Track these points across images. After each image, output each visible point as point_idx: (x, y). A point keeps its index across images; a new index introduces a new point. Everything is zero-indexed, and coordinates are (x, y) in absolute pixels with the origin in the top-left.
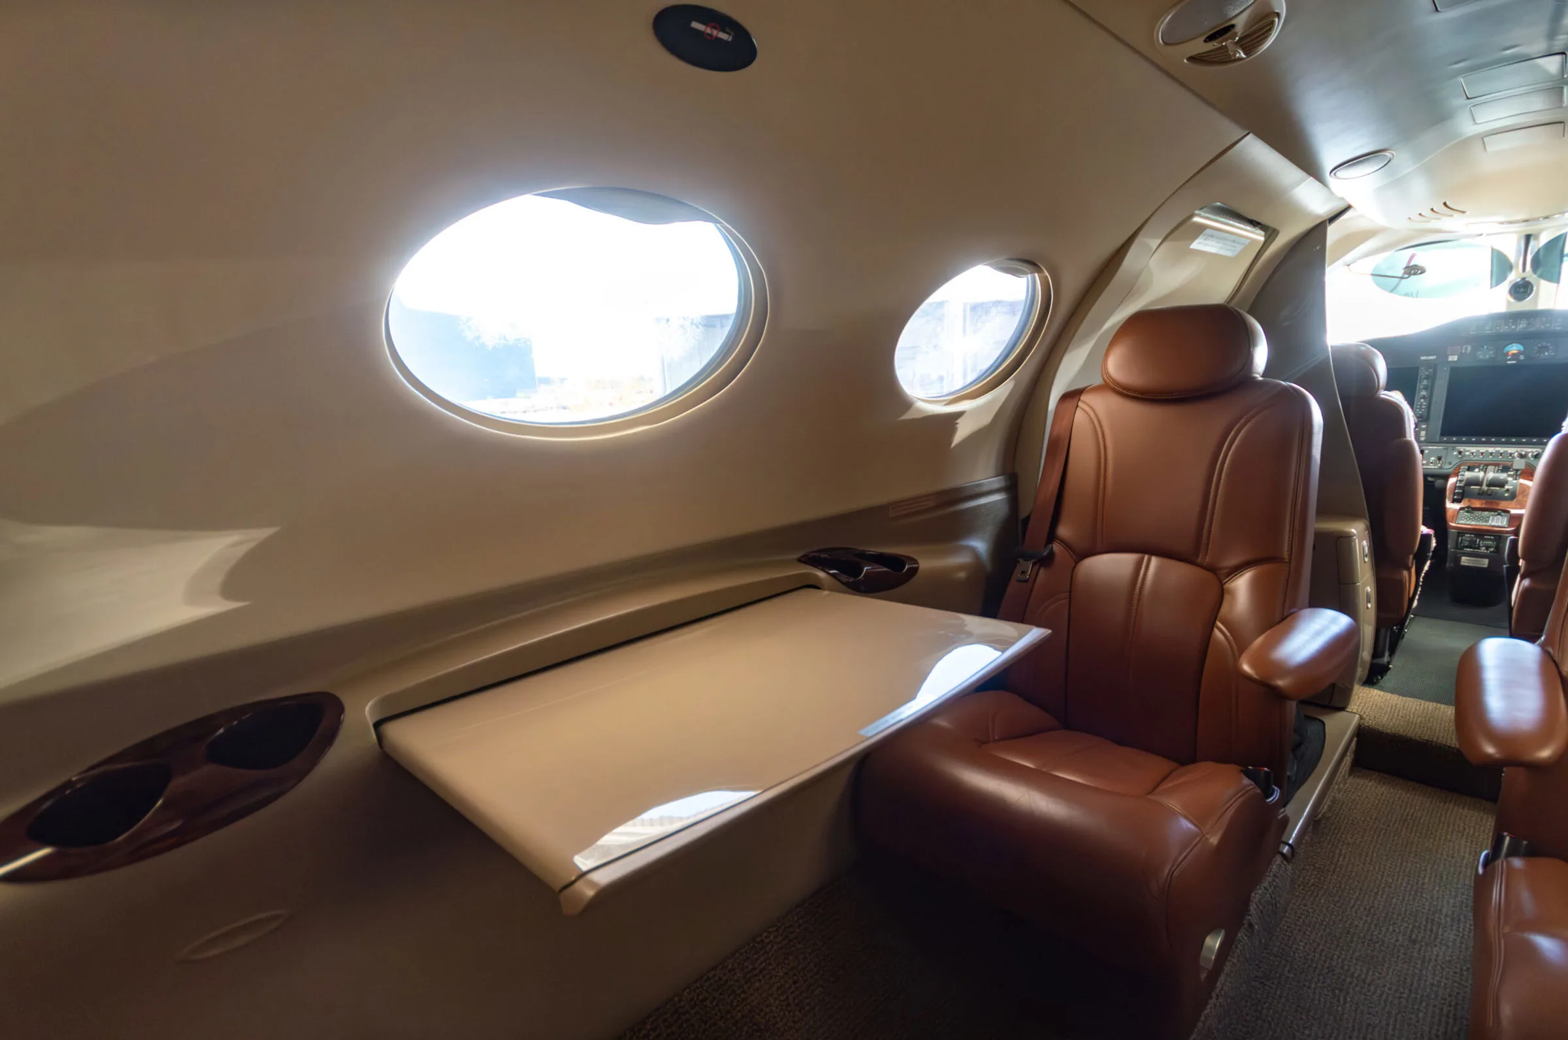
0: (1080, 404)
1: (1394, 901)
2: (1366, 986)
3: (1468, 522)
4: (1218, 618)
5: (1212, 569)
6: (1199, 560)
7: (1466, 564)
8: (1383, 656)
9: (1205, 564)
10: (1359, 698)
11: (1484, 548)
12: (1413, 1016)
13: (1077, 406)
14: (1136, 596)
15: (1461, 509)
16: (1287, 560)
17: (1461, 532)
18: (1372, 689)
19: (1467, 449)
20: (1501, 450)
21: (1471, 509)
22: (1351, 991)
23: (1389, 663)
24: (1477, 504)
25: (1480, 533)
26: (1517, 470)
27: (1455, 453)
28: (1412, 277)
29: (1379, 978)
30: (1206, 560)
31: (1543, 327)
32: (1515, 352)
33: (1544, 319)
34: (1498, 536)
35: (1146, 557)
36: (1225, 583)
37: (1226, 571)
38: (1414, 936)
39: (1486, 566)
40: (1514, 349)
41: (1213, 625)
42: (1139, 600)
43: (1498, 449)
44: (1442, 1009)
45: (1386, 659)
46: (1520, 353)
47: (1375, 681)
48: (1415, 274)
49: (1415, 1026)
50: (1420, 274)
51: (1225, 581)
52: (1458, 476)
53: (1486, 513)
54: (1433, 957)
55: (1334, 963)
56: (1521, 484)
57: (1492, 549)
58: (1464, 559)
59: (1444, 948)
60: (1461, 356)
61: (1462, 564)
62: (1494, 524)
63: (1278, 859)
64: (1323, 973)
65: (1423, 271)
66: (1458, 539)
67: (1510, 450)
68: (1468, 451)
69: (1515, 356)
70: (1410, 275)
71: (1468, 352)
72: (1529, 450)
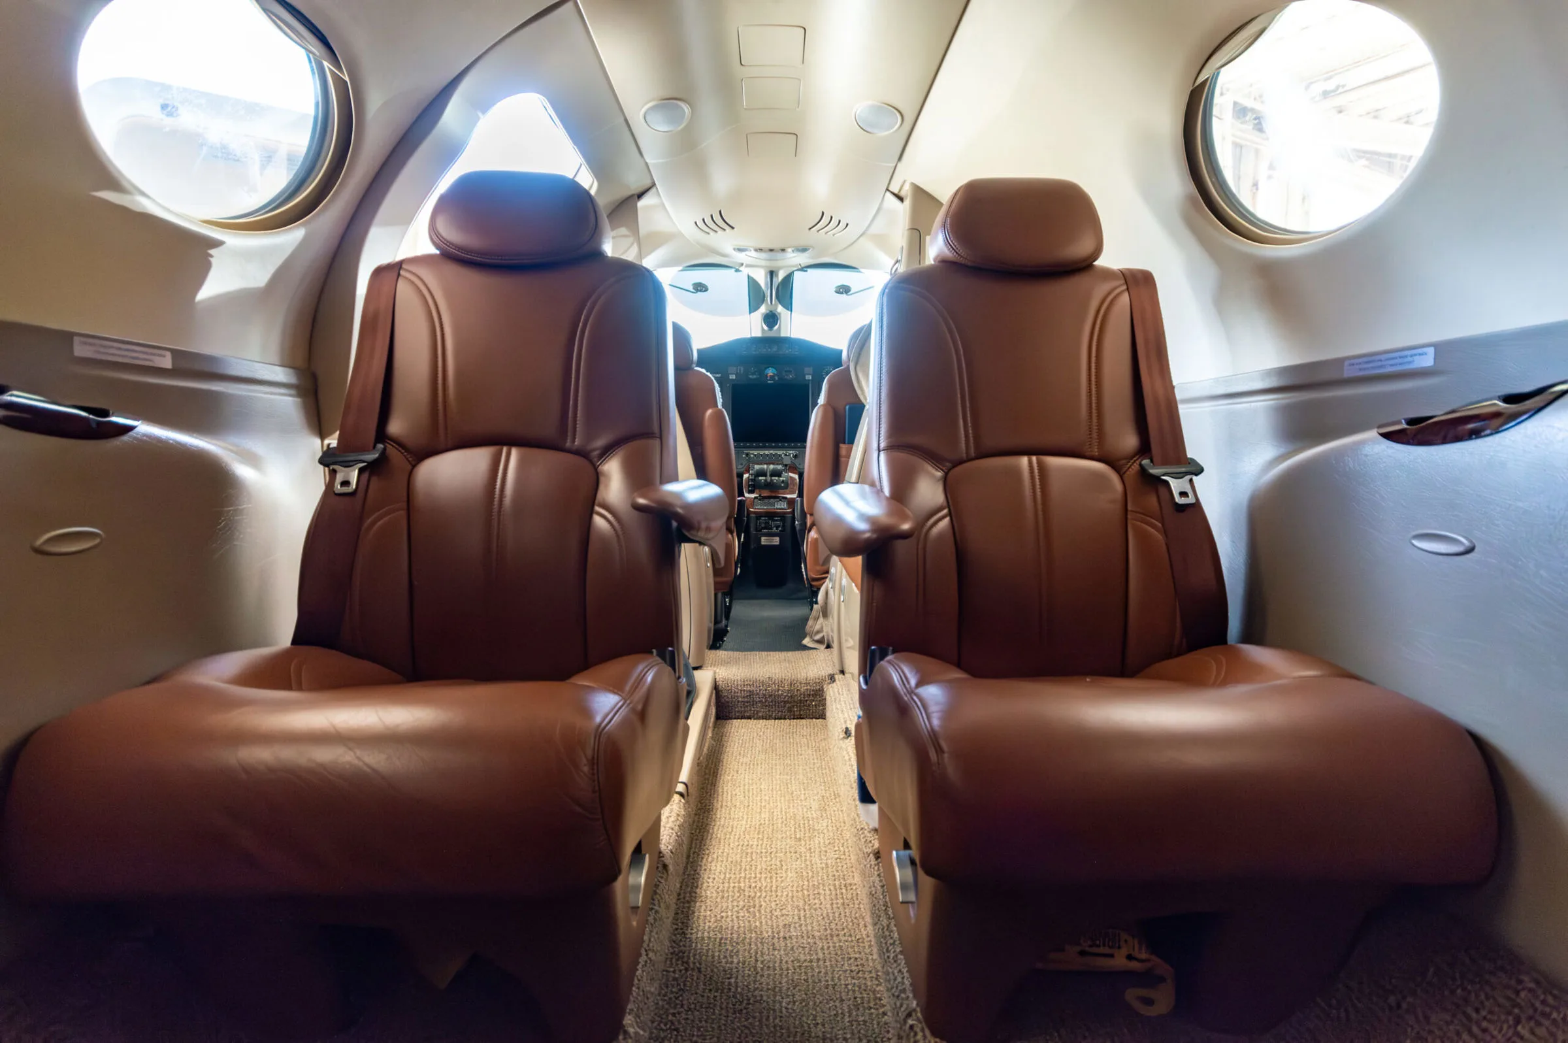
0: (402, 272)
1: (775, 814)
2: (773, 893)
3: (762, 507)
4: (597, 502)
5: (582, 453)
6: (568, 444)
7: (765, 543)
8: (721, 621)
9: (574, 448)
10: (710, 659)
11: (775, 529)
12: (816, 901)
13: (399, 275)
14: (495, 513)
15: (756, 498)
16: (658, 435)
17: (759, 516)
18: (718, 651)
19: (751, 452)
20: (773, 452)
21: (762, 498)
22: (763, 903)
23: (726, 626)
24: (765, 493)
25: (771, 515)
26: (786, 465)
27: (744, 456)
28: (699, 293)
29: (782, 881)
30: (576, 443)
31: (787, 352)
32: (772, 374)
33: (787, 346)
34: (782, 516)
35: (505, 449)
36: (599, 466)
37: (596, 453)
38: (798, 836)
39: (778, 543)
40: (770, 372)
41: (591, 512)
42: (499, 511)
43: (772, 452)
44: (835, 885)
45: (724, 622)
46: (775, 375)
47: (718, 645)
48: (701, 291)
49: (820, 908)
50: (705, 291)
51: (598, 463)
52: (749, 472)
53: (772, 500)
54: (817, 846)
55: (742, 885)
56: (791, 477)
57: (780, 529)
58: (763, 539)
59: (822, 835)
60: (736, 375)
61: (763, 543)
62: (779, 507)
63: (676, 797)
64: (735, 897)
65: (706, 290)
66: (757, 523)
67: (779, 452)
68: (752, 454)
69: (772, 378)
70: (697, 291)
71: (742, 372)
72: (791, 452)
